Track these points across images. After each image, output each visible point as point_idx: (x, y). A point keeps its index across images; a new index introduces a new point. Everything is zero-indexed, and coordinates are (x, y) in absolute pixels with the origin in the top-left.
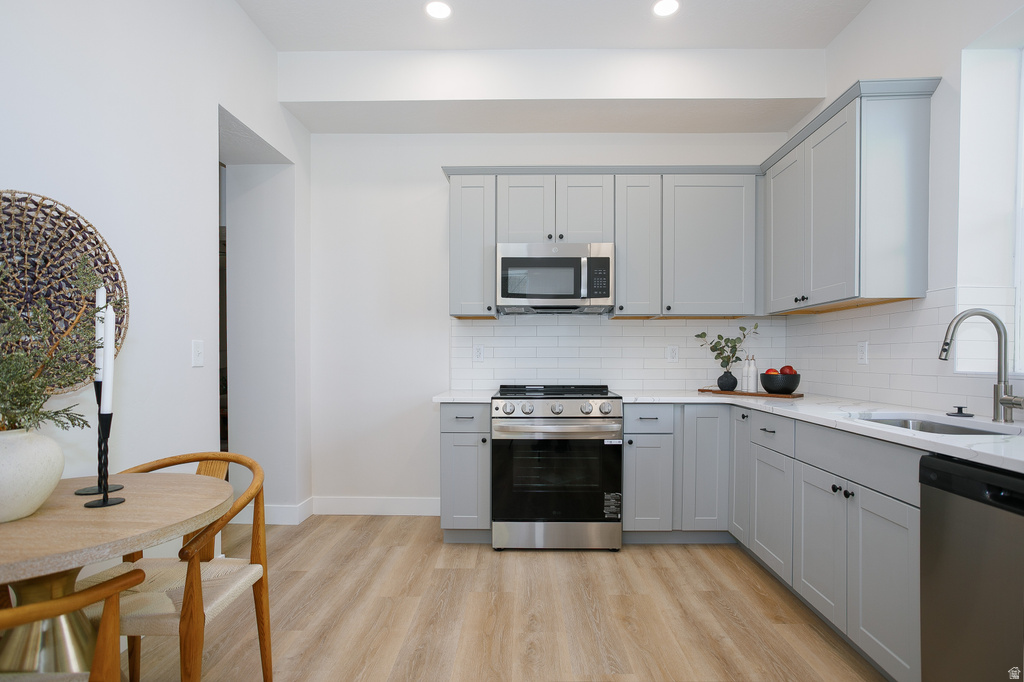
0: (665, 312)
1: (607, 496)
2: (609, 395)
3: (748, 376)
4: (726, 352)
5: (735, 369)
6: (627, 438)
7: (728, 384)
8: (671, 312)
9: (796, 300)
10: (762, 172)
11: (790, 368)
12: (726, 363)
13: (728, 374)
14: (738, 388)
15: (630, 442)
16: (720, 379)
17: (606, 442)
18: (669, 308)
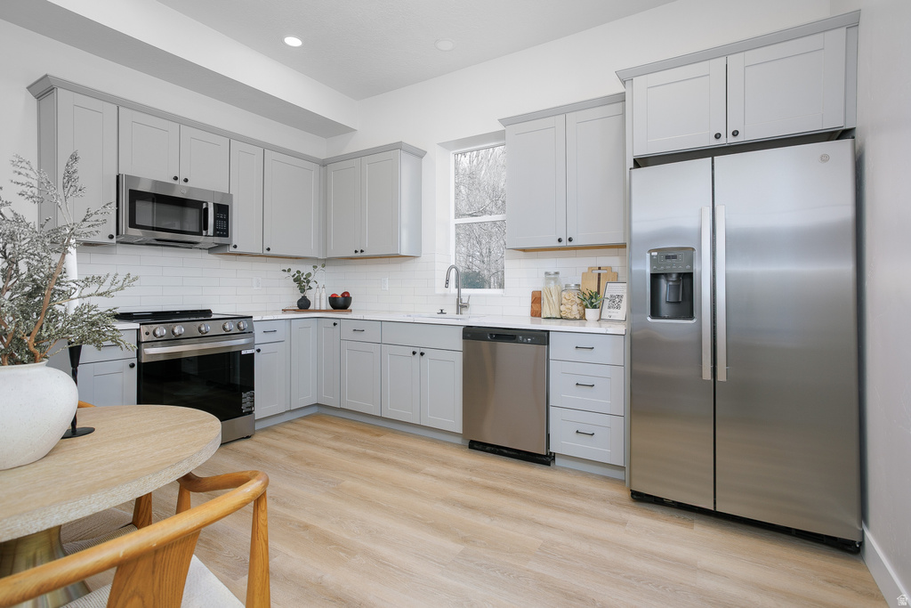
0: (266, 252)
1: (244, 395)
2: (213, 317)
3: (319, 298)
4: (301, 282)
5: (310, 295)
6: (257, 347)
7: (304, 305)
8: (271, 252)
9: (356, 252)
10: (324, 164)
11: (347, 293)
12: (302, 290)
13: (304, 298)
14: (311, 307)
15: (259, 351)
16: (299, 301)
17: (243, 353)
18: (269, 249)
